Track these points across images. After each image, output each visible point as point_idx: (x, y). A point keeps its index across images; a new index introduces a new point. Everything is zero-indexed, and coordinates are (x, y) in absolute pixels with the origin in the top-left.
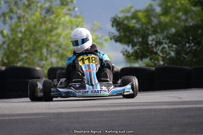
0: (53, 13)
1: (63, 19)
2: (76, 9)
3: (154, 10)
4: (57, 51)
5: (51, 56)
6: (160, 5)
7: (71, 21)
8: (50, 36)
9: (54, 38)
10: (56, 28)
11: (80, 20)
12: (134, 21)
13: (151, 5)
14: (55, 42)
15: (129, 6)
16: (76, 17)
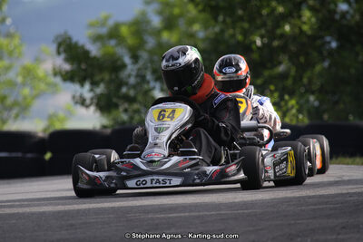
2: (8, 21)
3: (148, 22)
6: (160, 13)
11: (16, 41)
12: (113, 42)
13: (144, 14)
15: (103, 14)
16: (9, 36)
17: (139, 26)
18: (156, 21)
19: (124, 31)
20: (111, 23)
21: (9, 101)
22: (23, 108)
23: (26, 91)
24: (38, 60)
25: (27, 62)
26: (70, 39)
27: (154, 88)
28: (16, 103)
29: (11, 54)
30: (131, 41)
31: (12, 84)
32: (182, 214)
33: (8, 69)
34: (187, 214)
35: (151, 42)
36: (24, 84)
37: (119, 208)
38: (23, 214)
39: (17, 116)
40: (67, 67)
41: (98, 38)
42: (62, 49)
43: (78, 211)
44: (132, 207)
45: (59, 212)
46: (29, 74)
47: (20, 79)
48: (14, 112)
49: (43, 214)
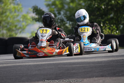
0: (3, 3)
1: (9, 6)
4: (6, 27)
5: (3, 29)
7: (15, 8)
8: (2, 17)
9: (4, 19)
10: (5, 12)
11: (20, 6)
12: (53, 7)
14: (4, 21)
16: (18, 4)
21: (18, 27)
22: (23, 29)
23: (24, 23)
24: (28, 13)
25: (24, 14)
26: (37, 7)
27: (67, 23)
28: (20, 28)
29: (18, 10)
31: (19, 21)
33: (17, 16)
35: (66, 7)
36: (23, 21)
37: (56, 63)
38: (23, 65)
39: (20, 32)
40: (37, 17)
41: (48, 5)
42: (34, 11)
43: (42, 64)
45: (35, 65)
46: (25, 17)
47: (21, 19)
48: (20, 31)
49: (30, 65)
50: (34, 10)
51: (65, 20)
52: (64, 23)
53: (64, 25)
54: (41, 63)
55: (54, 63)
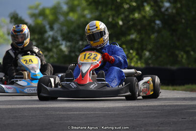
17: (56, 10)
18: (65, 8)
19: (47, 12)
20: (41, 7)
26: (17, 15)
27: (62, 44)
30: (51, 17)
32: (75, 113)
34: (77, 113)
35: (62, 18)
37: (41, 108)
41: (33, 16)
43: (19, 109)
44: (48, 108)
45: (8, 109)
50: (11, 18)
51: (59, 38)
52: (57, 43)
53: (58, 46)
54: (18, 106)
55: (38, 108)
